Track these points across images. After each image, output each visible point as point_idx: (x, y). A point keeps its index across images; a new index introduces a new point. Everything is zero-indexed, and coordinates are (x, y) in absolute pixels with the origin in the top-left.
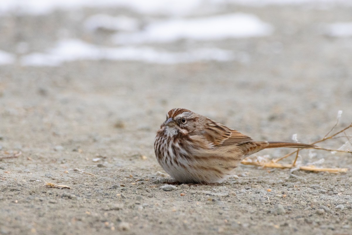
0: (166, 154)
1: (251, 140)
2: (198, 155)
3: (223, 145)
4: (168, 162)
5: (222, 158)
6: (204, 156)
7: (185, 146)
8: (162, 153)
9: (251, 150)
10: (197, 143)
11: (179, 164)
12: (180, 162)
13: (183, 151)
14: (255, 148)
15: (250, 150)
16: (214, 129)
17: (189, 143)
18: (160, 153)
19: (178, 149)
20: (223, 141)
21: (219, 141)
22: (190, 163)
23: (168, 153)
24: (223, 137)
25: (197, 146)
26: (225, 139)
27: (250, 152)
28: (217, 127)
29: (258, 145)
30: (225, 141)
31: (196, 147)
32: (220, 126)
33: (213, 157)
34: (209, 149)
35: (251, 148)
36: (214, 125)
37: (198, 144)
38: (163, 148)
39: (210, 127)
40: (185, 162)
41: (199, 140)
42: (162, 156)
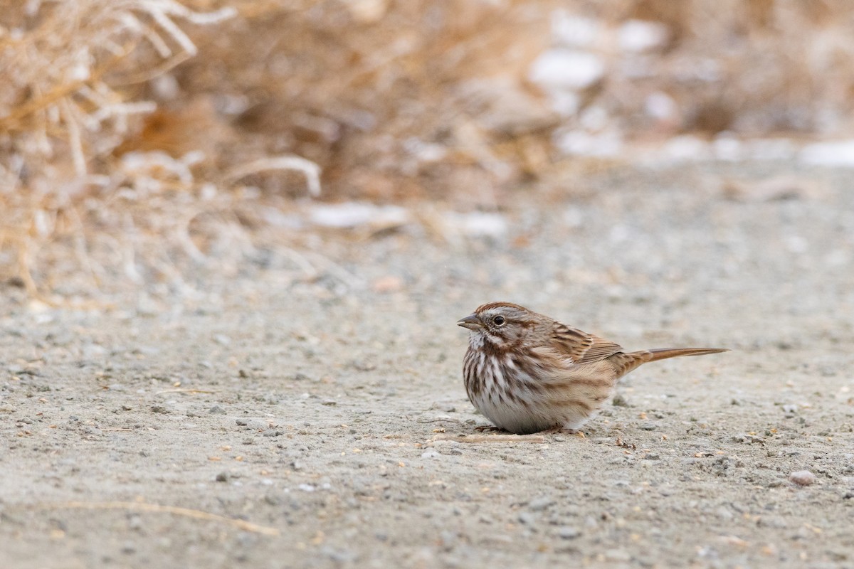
0: (490, 382)
1: (622, 349)
2: (551, 382)
3: (584, 360)
4: (495, 398)
5: (589, 383)
6: (561, 382)
7: (526, 366)
8: (481, 381)
9: (627, 368)
10: (547, 360)
11: (516, 400)
12: (517, 397)
13: (523, 376)
14: (632, 363)
15: (625, 367)
16: (567, 336)
17: (534, 361)
18: (477, 381)
19: (514, 372)
20: (583, 353)
21: (578, 353)
22: (537, 397)
23: (495, 379)
24: (583, 347)
25: (547, 365)
26: (586, 349)
27: (625, 371)
28: (570, 332)
29: (637, 359)
30: (587, 352)
31: (545, 367)
32: (573, 330)
33: (576, 382)
34: (565, 368)
35: (627, 365)
36: (566, 331)
37: (548, 362)
38: (483, 372)
39: (560, 335)
40: (528, 396)
41: (549, 354)
42: (481, 387)
